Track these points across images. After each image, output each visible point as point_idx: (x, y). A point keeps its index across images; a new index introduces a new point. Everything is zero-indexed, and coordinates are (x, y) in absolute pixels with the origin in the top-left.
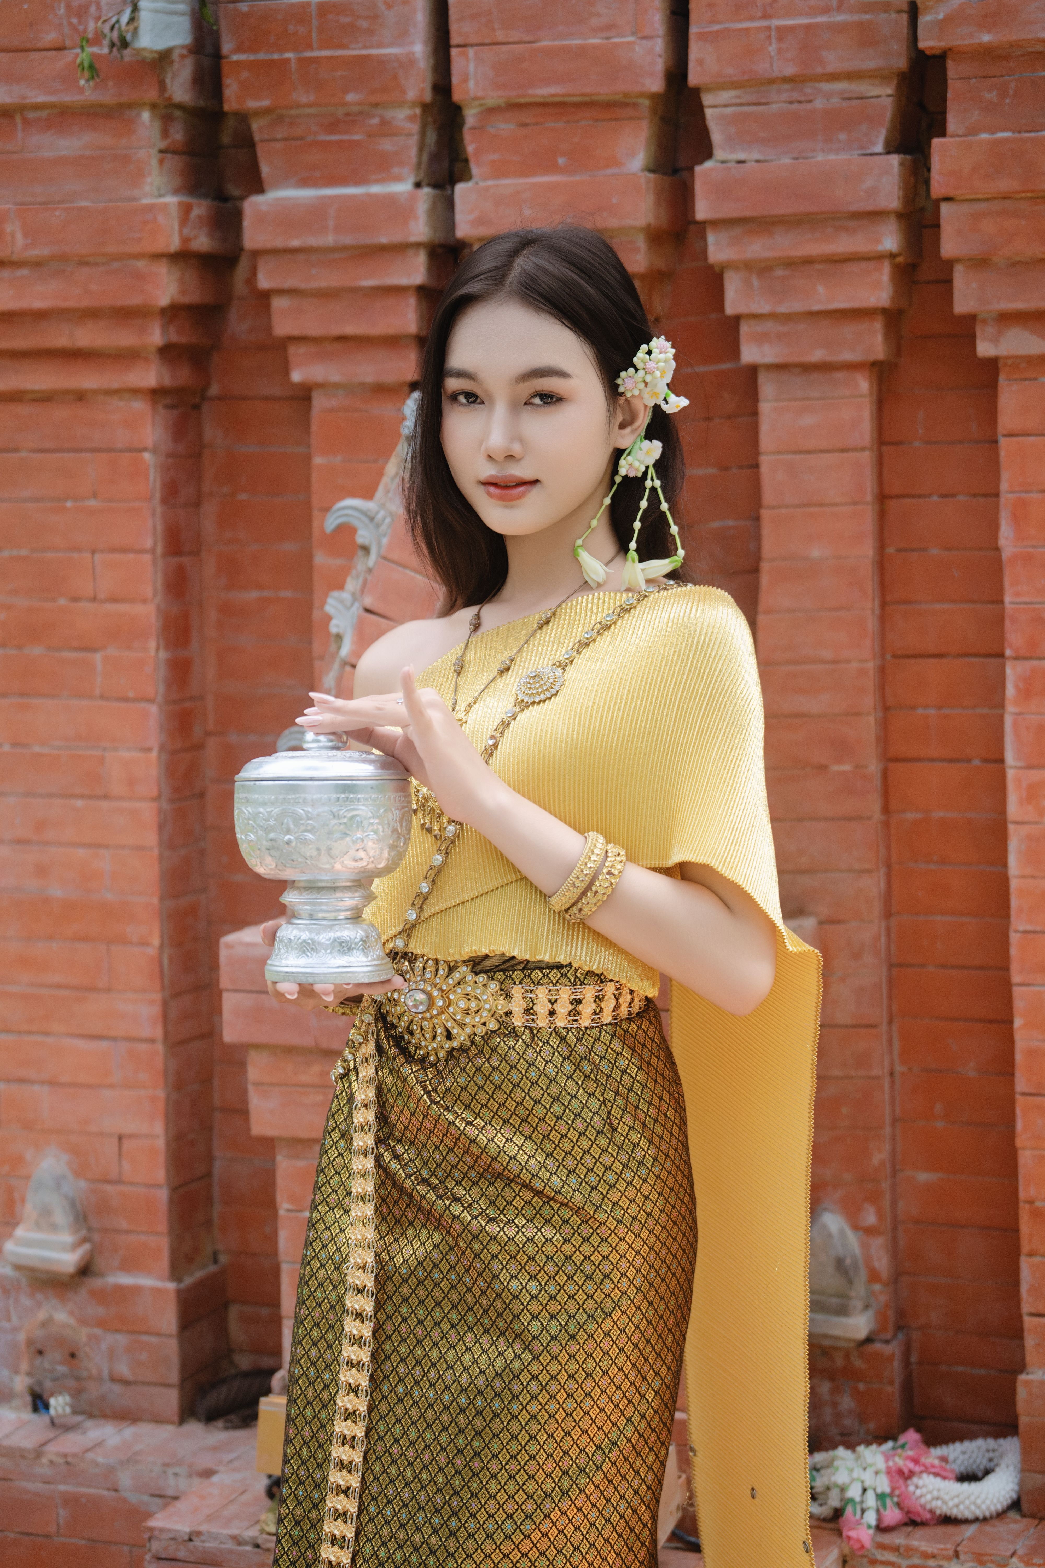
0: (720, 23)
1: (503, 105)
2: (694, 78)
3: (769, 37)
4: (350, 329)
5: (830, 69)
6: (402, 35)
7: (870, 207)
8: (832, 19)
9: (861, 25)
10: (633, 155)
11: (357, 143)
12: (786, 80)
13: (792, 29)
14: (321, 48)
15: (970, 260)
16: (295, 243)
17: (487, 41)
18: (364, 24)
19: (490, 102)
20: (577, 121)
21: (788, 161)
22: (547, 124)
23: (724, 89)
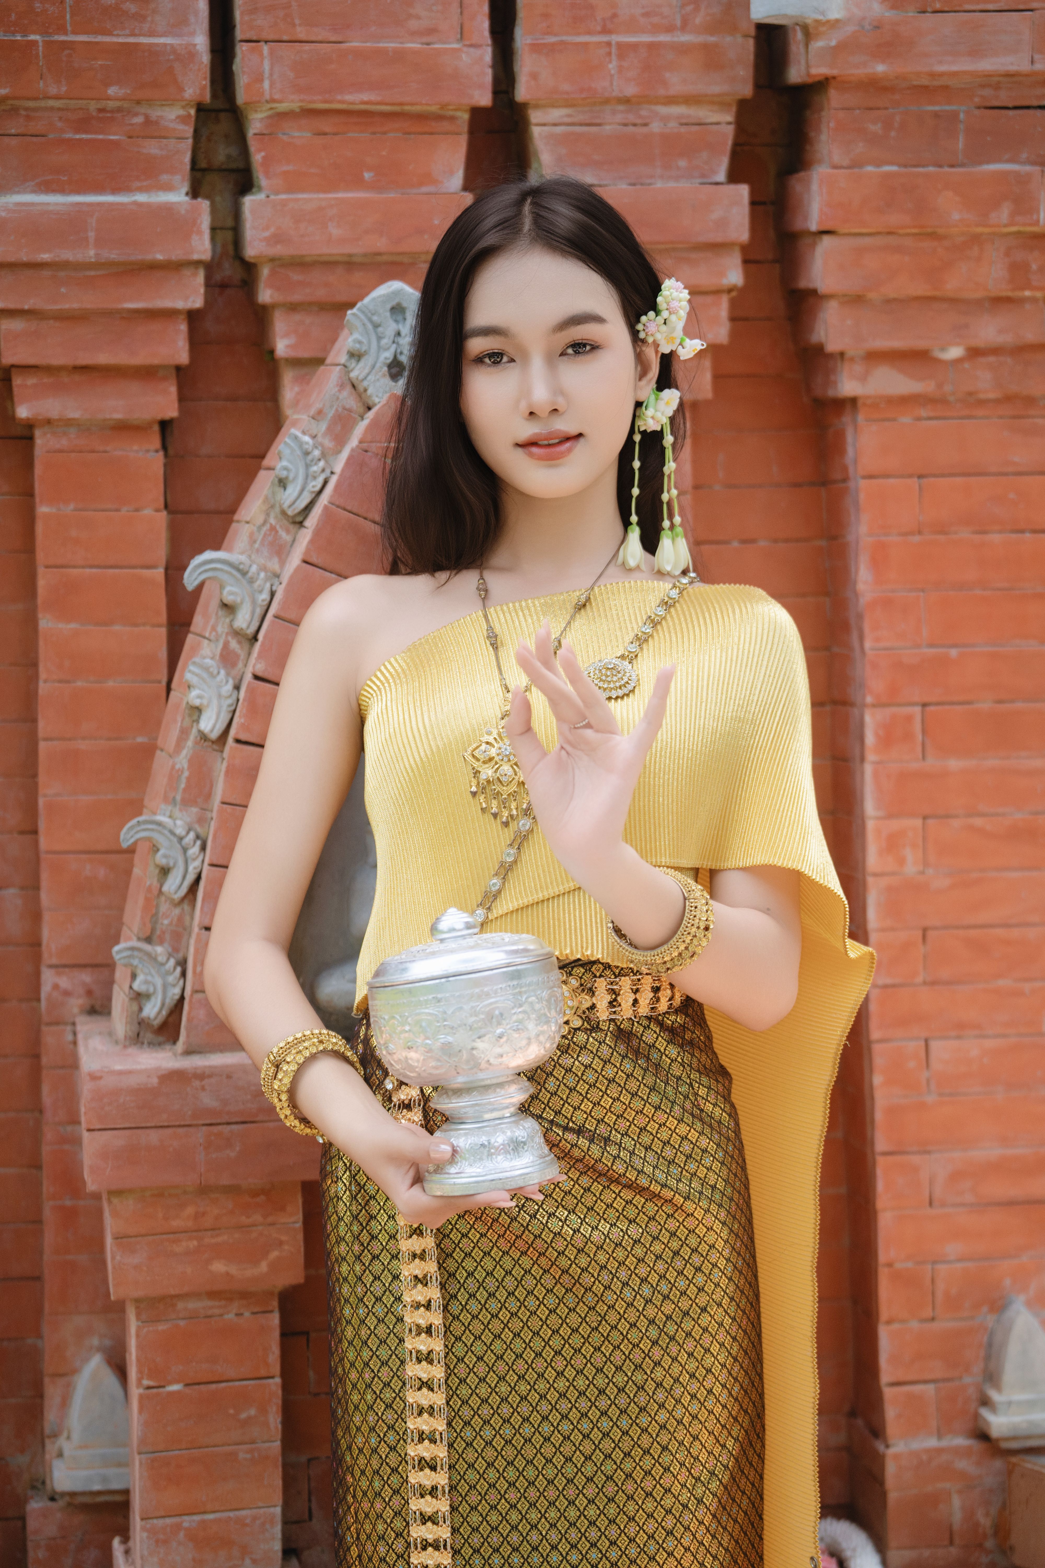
0: (556, 35)
1: (298, 110)
2: (522, 93)
3: (610, 54)
4: (103, 358)
5: (672, 92)
6: (180, 23)
7: (719, 238)
8: (676, 39)
9: (705, 47)
10: (452, 173)
11: (116, 143)
12: (626, 101)
13: (634, 47)
14: (74, 33)
15: (845, 295)
16: (46, 257)
17: (285, 38)
18: (132, 8)
19: (283, 107)
20: (385, 133)
21: (624, 186)
22: (350, 135)
23: (553, 106)
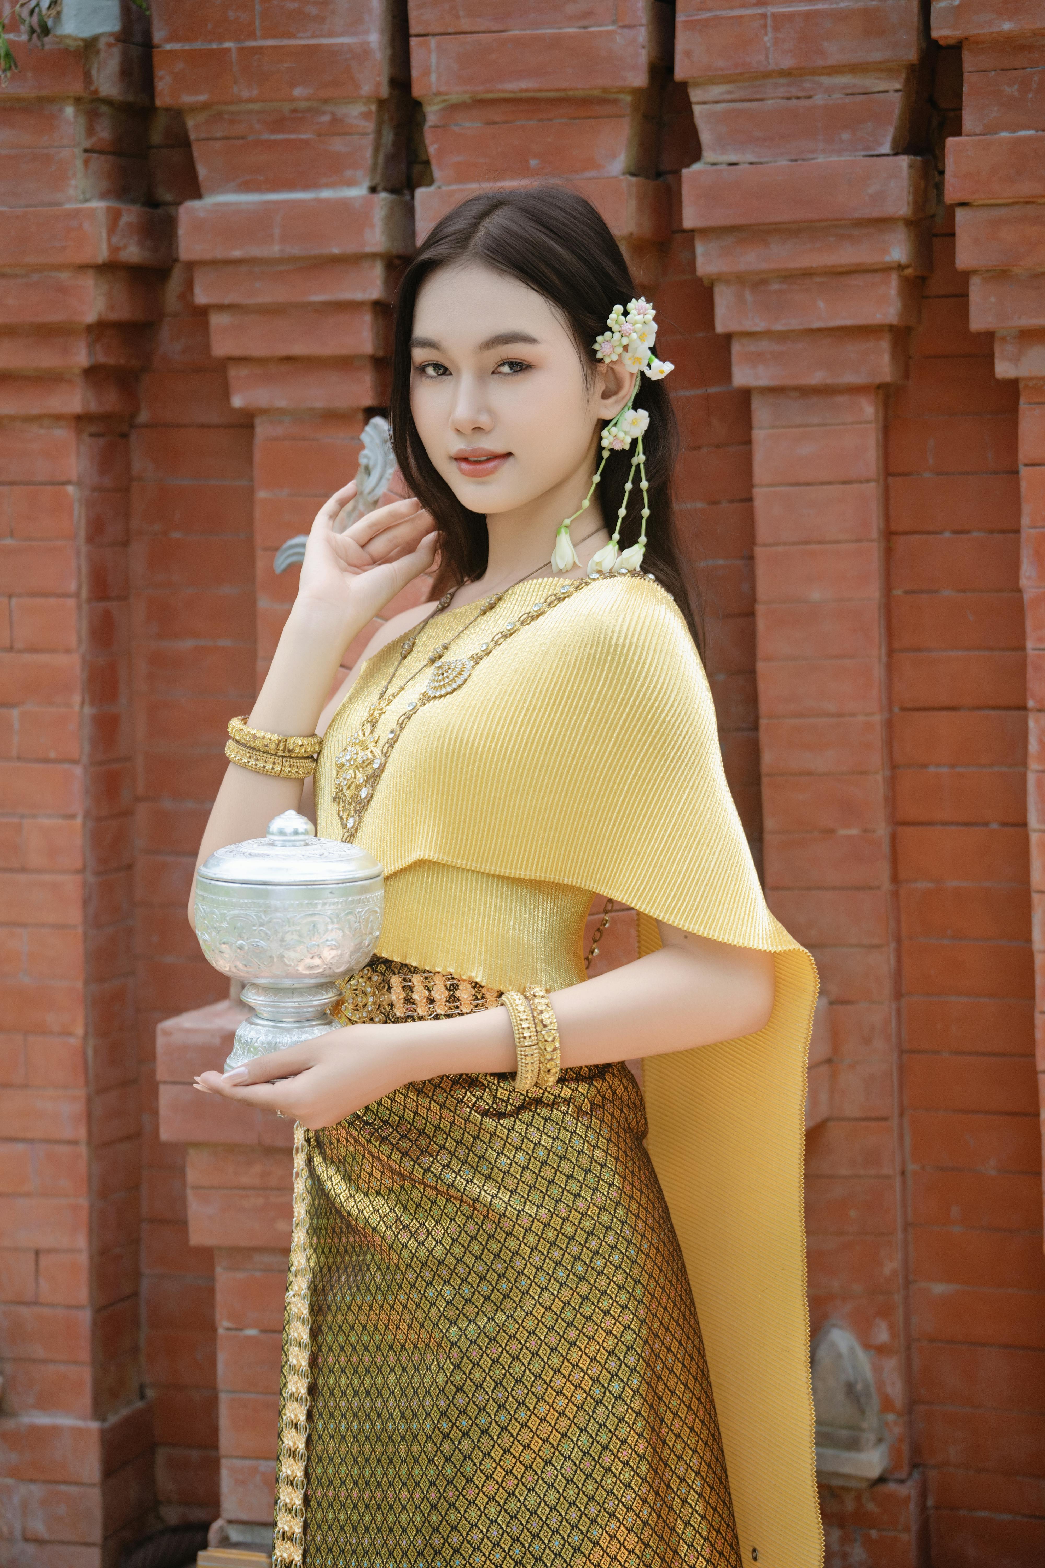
0: (710, 10)
1: (469, 101)
2: (680, 73)
3: (765, 26)
4: (298, 349)
5: (831, 62)
6: (356, 22)
7: (876, 213)
8: (834, 6)
9: (866, 12)
10: (614, 156)
11: (306, 142)
12: (782, 73)
13: (790, 17)
14: (264, 37)
15: (987, 271)
16: (237, 254)
17: (450, 30)
18: (313, 10)
19: (454, 98)
20: (550, 119)
21: (785, 163)
22: (519, 123)
23: (714, 83)
